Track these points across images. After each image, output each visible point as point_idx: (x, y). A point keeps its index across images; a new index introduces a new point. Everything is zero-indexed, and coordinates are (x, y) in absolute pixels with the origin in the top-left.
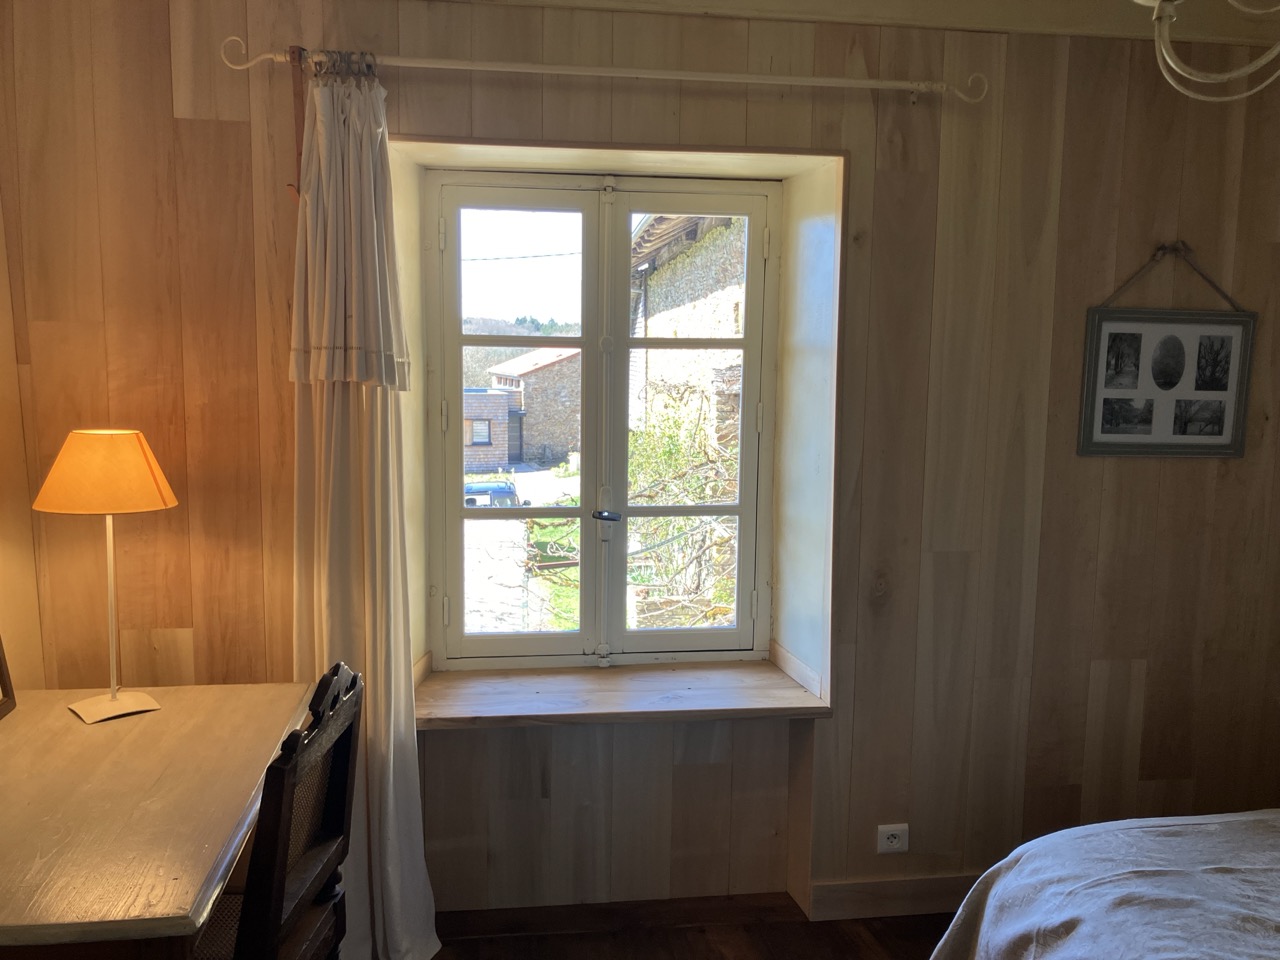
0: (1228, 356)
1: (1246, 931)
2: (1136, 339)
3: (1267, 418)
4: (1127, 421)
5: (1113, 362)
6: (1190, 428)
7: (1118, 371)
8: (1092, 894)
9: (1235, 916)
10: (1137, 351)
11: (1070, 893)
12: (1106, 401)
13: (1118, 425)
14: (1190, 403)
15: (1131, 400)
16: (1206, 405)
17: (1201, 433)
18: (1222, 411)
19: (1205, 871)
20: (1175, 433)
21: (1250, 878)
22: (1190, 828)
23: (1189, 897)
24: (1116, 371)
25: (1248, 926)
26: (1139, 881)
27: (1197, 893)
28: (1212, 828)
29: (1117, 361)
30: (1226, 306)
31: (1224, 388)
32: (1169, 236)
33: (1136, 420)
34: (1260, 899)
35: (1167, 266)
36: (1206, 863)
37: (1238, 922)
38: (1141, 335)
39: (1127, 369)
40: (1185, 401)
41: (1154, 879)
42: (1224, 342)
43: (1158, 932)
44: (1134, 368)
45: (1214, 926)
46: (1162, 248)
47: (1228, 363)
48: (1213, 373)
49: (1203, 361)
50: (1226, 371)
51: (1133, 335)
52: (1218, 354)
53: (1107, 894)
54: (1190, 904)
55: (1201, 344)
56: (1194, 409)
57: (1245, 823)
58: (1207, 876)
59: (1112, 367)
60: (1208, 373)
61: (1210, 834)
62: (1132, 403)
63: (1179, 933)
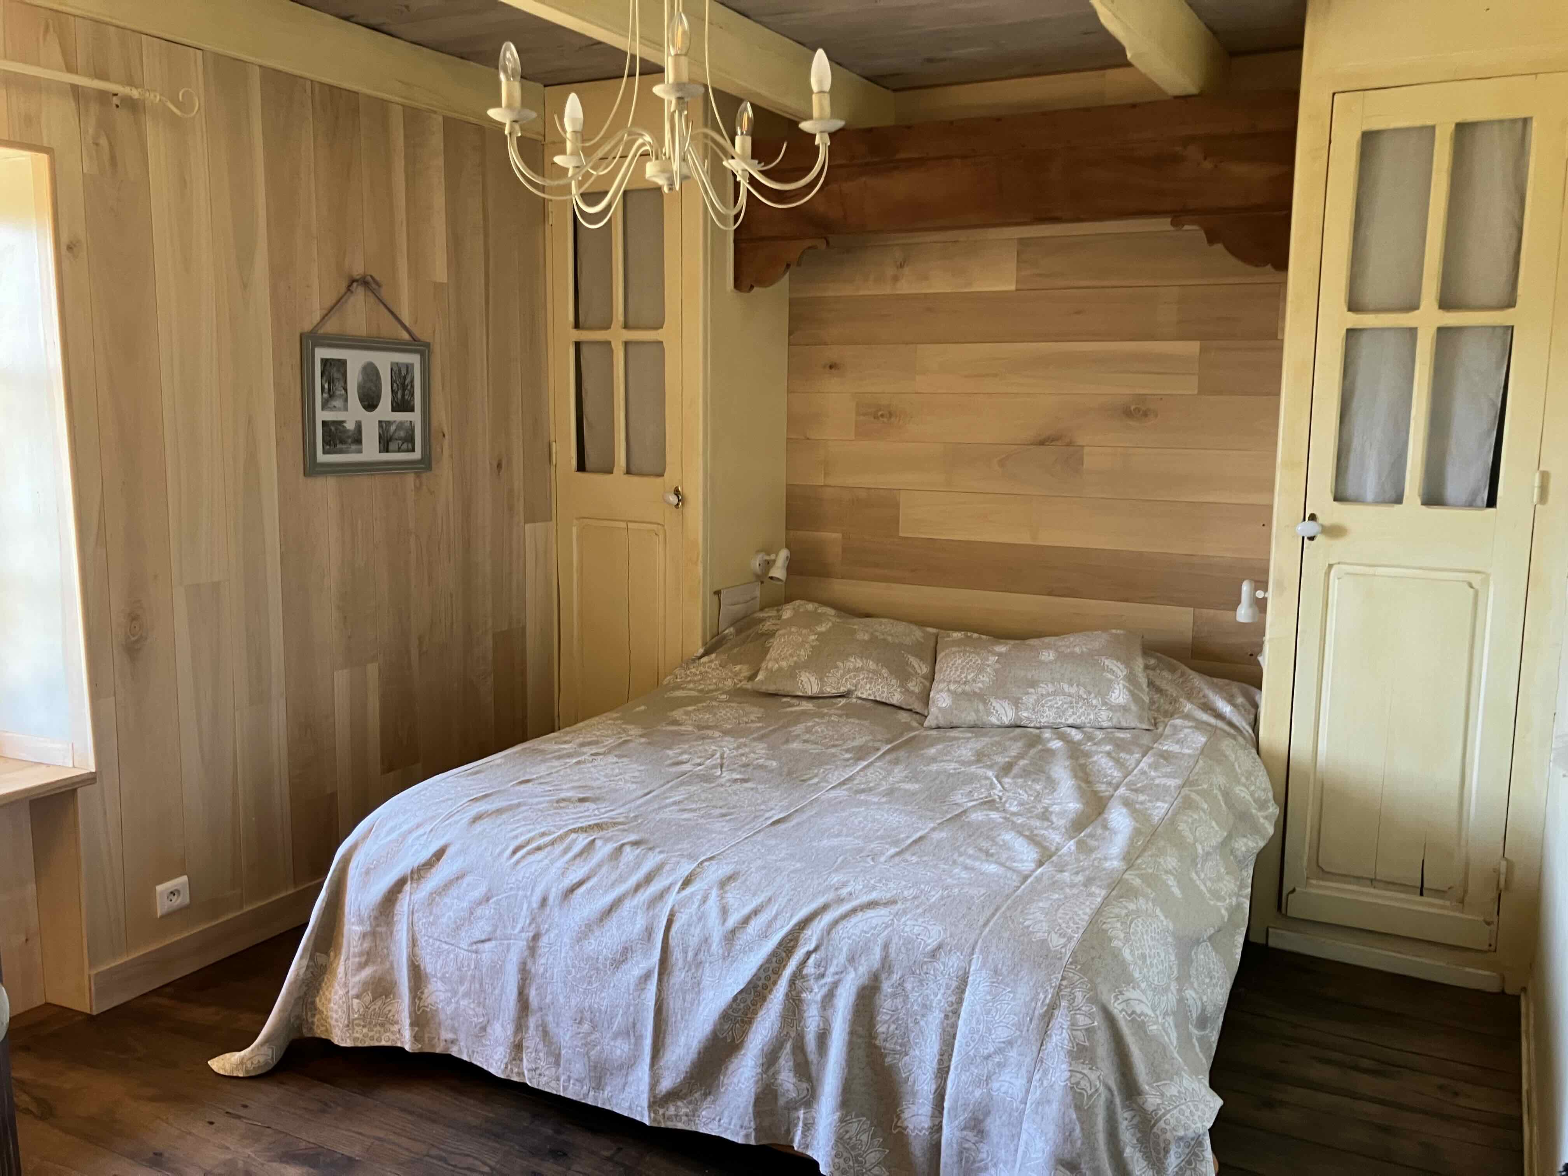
0: (412, 381)
1: (561, 808)
2: (342, 363)
3: (444, 435)
4: (342, 442)
5: (326, 386)
6: (392, 446)
7: (332, 396)
8: (450, 824)
9: (550, 801)
10: (345, 375)
11: (432, 830)
12: (325, 423)
13: (335, 445)
14: (389, 423)
15: (344, 422)
16: (400, 425)
17: (399, 450)
18: (413, 430)
19: (513, 786)
20: (380, 452)
21: (542, 781)
22: (484, 766)
23: (516, 801)
24: (330, 395)
25: (562, 805)
26: (478, 804)
27: (518, 798)
28: (499, 761)
29: (329, 384)
30: (406, 336)
31: (412, 410)
32: (358, 270)
33: (350, 440)
34: (557, 790)
35: (359, 298)
36: (511, 781)
37: (555, 805)
38: (346, 361)
39: (338, 393)
40: (386, 422)
41: (487, 799)
42: (409, 367)
43: (510, 827)
44: (343, 392)
45: (542, 811)
46: (353, 281)
47: (412, 387)
48: (403, 395)
49: (395, 385)
50: (412, 395)
51: (339, 360)
52: (405, 378)
53: (462, 819)
54: (519, 805)
55: (392, 369)
56: (393, 428)
57: (515, 753)
58: (518, 788)
59: (326, 390)
60: (399, 396)
61: (499, 765)
62: (345, 425)
63: (523, 823)
